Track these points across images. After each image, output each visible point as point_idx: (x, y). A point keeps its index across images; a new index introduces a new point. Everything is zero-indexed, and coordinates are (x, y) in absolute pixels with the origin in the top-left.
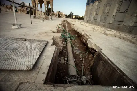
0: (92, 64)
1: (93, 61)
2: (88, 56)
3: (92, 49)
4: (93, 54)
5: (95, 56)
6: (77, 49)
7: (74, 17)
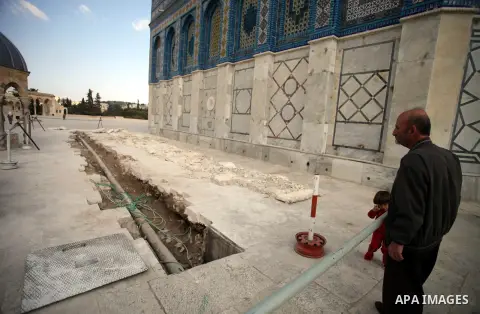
0: (204, 249)
1: (204, 244)
2: (193, 240)
3: (197, 224)
4: (201, 233)
5: (205, 235)
6: (166, 231)
7: (104, 108)
